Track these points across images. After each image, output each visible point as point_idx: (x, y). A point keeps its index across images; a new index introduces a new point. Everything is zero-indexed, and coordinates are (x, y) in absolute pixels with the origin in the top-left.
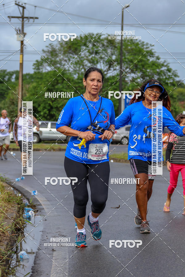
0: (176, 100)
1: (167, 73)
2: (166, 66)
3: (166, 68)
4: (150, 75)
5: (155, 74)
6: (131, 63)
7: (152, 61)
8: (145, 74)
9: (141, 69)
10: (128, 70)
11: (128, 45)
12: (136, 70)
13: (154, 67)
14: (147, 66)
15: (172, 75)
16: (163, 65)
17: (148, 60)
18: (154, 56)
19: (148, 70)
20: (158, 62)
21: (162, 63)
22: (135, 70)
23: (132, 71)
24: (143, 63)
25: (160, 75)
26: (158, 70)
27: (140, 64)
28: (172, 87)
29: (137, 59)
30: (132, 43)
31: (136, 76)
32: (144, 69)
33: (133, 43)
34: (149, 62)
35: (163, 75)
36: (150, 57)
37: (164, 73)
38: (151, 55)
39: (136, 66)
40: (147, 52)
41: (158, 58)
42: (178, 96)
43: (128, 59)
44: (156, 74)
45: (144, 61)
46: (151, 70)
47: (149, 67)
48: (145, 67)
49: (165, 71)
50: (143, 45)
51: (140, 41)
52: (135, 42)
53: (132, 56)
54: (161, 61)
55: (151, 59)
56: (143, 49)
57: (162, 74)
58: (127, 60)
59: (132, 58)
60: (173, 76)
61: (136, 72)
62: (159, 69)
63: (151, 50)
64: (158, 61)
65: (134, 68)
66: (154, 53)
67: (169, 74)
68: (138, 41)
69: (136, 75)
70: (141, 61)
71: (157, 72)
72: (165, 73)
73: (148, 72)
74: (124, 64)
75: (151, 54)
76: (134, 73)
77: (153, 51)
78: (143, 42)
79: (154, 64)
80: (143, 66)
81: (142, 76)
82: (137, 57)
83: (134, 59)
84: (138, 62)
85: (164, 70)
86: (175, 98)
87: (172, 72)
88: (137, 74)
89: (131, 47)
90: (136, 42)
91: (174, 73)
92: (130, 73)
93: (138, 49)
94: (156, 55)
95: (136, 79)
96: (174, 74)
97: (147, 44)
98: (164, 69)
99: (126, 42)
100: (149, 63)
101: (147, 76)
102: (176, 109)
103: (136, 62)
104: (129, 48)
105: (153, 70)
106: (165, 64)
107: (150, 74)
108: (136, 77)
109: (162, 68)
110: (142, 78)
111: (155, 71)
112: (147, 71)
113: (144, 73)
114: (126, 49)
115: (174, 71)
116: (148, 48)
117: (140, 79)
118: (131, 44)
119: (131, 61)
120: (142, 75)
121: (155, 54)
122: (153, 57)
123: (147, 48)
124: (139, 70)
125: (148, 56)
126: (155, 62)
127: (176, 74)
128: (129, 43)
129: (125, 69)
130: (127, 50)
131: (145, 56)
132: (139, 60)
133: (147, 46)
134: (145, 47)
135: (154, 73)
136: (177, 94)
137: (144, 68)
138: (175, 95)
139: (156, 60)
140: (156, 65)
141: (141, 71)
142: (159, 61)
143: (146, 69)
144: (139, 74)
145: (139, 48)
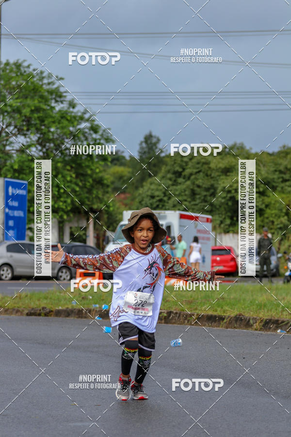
0: (110, 189)
1: (91, 134)
2: (88, 120)
3: (87, 124)
4: (57, 139)
5: (67, 138)
6: (17, 116)
7: (60, 111)
8: (46, 136)
9: (38, 126)
10: (12, 128)
11: (10, 78)
12: (28, 130)
13: (65, 123)
14: (50, 120)
15: (100, 140)
16: (82, 118)
17: (53, 108)
18: (65, 101)
19: (52, 129)
20: (72, 112)
21: (79, 114)
22: (25, 128)
23: (20, 131)
24: (41, 114)
25: (76, 138)
26: (71, 129)
27: (36, 115)
28: (102, 163)
29: (29, 106)
30: (19, 74)
31: (27, 142)
32: (43, 127)
33: (22, 74)
34: (54, 111)
35: (83, 138)
36: (56, 101)
37: (84, 134)
38: (58, 99)
39: (28, 120)
40: (51, 92)
41: (72, 105)
42: (113, 183)
43: (11, 106)
44: (68, 136)
45: (44, 110)
46: (57, 128)
47: (54, 122)
48: (46, 122)
49: (87, 130)
50: (42, 78)
51: (34, 70)
52: (25, 72)
53: (19, 101)
54: (78, 110)
55: (58, 107)
56: (42, 85)
57: (81, 136)
58: (9, 109)
59: (18, 104)
60: (102, 141)
61: (29, 133)
62: (73, 126)
63: (58, 88)
64: (71, 109)
65: (23, 125)
66: (64, 94)
67: (94, 136)
68: (31, 69)
69: (28, 140)
70: (37, 110)
71: (71, 133)
72: (86, 135)
73: (53, 133)
74: (4, 116)
75: (58, 95)
76: (25, 135)
77: (62, 90)
78: (42, 73)
79: (63, 115)
80: (42, 121)
81: (40, 141)
82: (29, 101)
83: (24, 106)
84: (32, 111)
85: (84, 128)
86: (108, 186)
87: (100, 132)
88: (29, 137)
89: (17, 81)
90: (27, 72)
91: (104, 133)
92: (15, 135)
93: (32, 88)
94: (69, 98)
95: (29, 146)
96: (105, 137)
97: (50, 76)
98: (83, 125)
99: (8, 71)
100: (54, 115)
101: (50, 141)
102: (108, 207)
103: (26, 111)
104: (14, 83)
105: (63, 128)
106: (87, 116)
107: (56, 136)
108: (29, 143)
109: (79, 124)
110: (40, 144)
111: (65, 130)
112: (49, 131)
113: (44, 134)
114: (7, 87)
115: (104, 131)
116: (53, 83)
117: (37, 148)
118: (17, 75)
119: (18, 111)
120: (39, 138)
121: (65, 96)
122: (62, 102)
123: (49, 84)
124: (33, 129)
125: (52, 99)
126: (66, 112)
127: (109, 135)
128: (14, 75)
129: (4, 127)
130: (10, 88)
131: (46, 100)
132: (33, 108)
133: (50, 81)
134: (45, 81)
135: (65, 134)
136: (112, 179)
137: (44, 125)
138: (106, 179)
139: (69, 108)
140: (69, 118)
141: (38, 130)
142: (75, 110)
143: (49, 127)
144: (34, 138)
145: (32, 83)
